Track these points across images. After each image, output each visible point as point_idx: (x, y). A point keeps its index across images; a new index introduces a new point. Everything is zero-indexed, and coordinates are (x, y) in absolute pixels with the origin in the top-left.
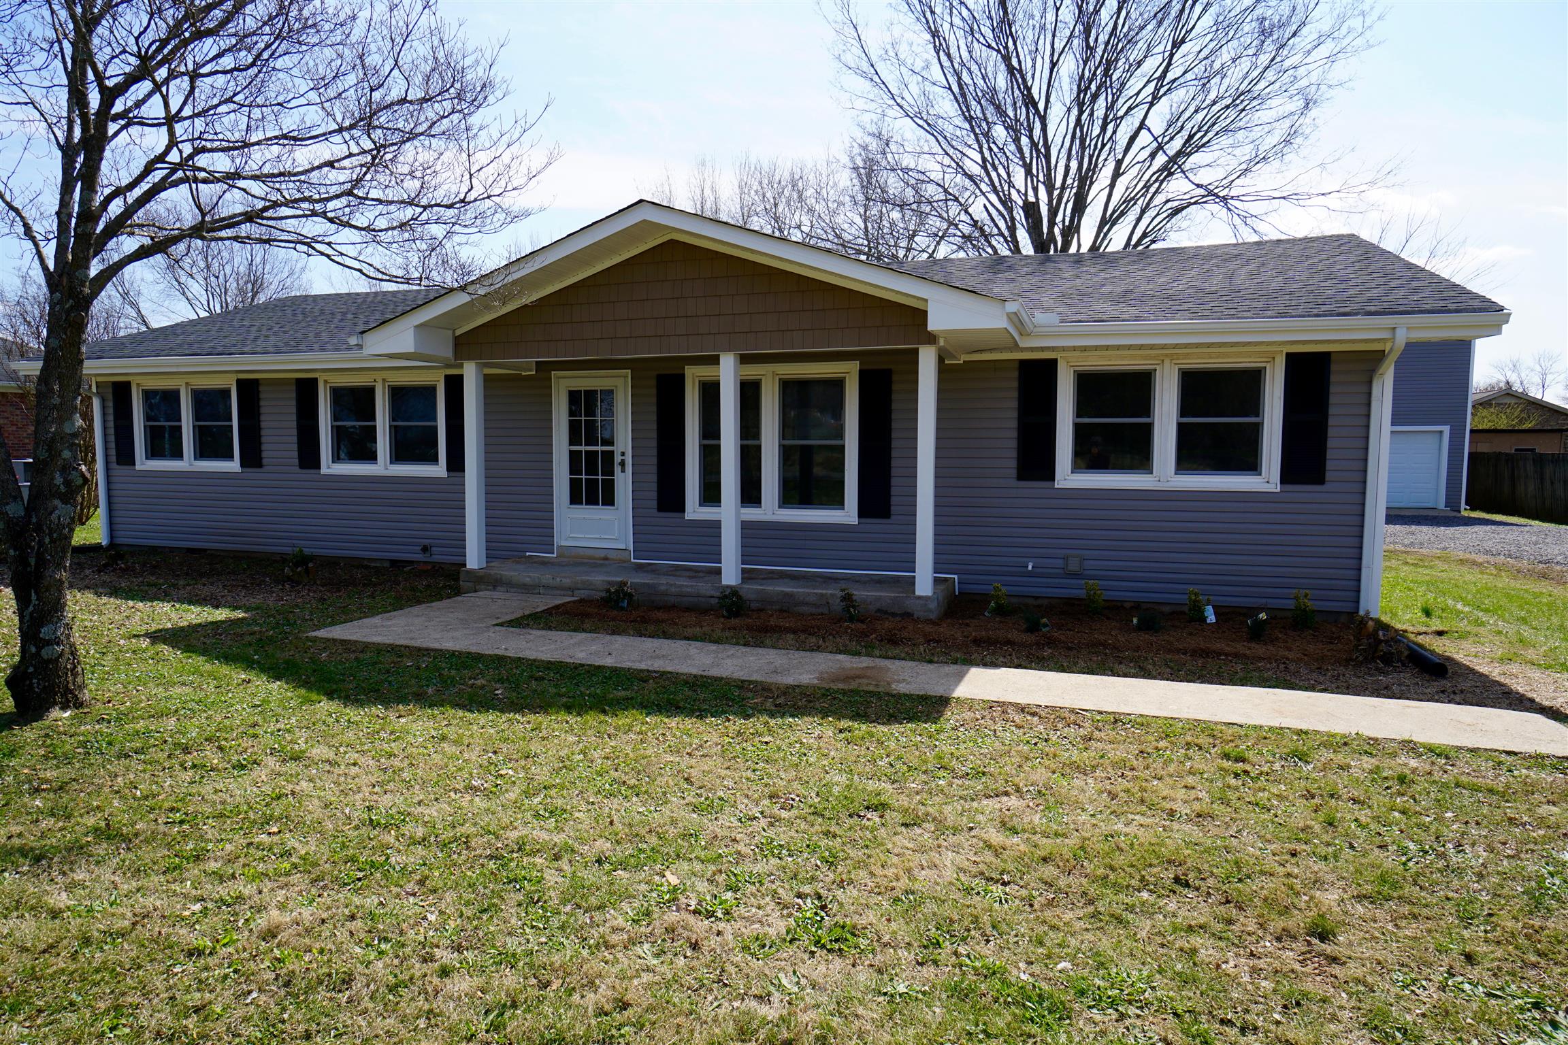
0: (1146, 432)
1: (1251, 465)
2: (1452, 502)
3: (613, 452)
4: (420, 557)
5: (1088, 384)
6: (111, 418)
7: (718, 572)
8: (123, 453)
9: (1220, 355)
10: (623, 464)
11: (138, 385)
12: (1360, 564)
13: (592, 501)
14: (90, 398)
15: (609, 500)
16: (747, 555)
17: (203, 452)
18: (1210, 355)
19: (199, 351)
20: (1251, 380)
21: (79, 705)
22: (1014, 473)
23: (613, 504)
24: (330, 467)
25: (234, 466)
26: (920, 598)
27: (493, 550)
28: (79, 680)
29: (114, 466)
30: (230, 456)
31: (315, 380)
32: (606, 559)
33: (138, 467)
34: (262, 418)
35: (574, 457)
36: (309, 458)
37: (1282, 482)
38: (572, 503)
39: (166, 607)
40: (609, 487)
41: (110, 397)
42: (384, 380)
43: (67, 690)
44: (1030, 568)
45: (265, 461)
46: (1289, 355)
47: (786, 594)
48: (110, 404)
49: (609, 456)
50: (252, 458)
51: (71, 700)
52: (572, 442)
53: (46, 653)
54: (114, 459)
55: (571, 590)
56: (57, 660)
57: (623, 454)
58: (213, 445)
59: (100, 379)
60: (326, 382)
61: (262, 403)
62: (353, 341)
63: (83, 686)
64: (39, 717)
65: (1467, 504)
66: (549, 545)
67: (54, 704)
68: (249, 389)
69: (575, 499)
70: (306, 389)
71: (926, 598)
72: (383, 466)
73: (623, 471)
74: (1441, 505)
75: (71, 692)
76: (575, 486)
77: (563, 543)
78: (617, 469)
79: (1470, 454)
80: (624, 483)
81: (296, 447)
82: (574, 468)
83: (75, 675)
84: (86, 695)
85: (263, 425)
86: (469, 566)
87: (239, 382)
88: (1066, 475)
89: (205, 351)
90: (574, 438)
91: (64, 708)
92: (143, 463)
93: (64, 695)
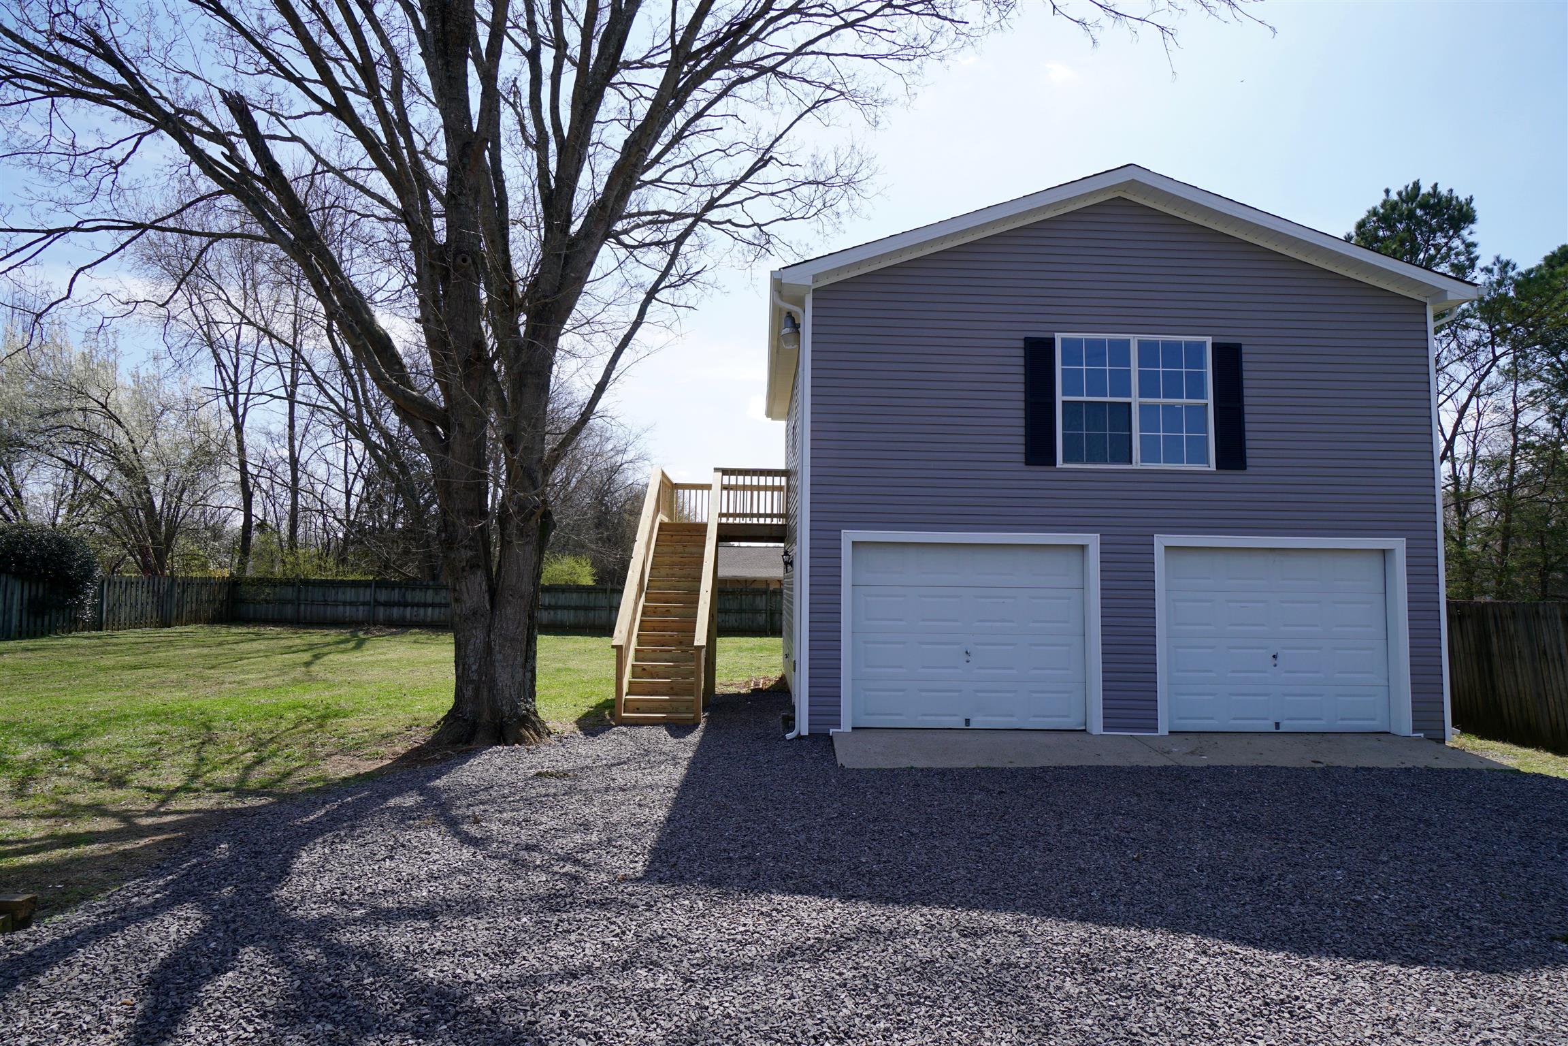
74: (1406, 726)
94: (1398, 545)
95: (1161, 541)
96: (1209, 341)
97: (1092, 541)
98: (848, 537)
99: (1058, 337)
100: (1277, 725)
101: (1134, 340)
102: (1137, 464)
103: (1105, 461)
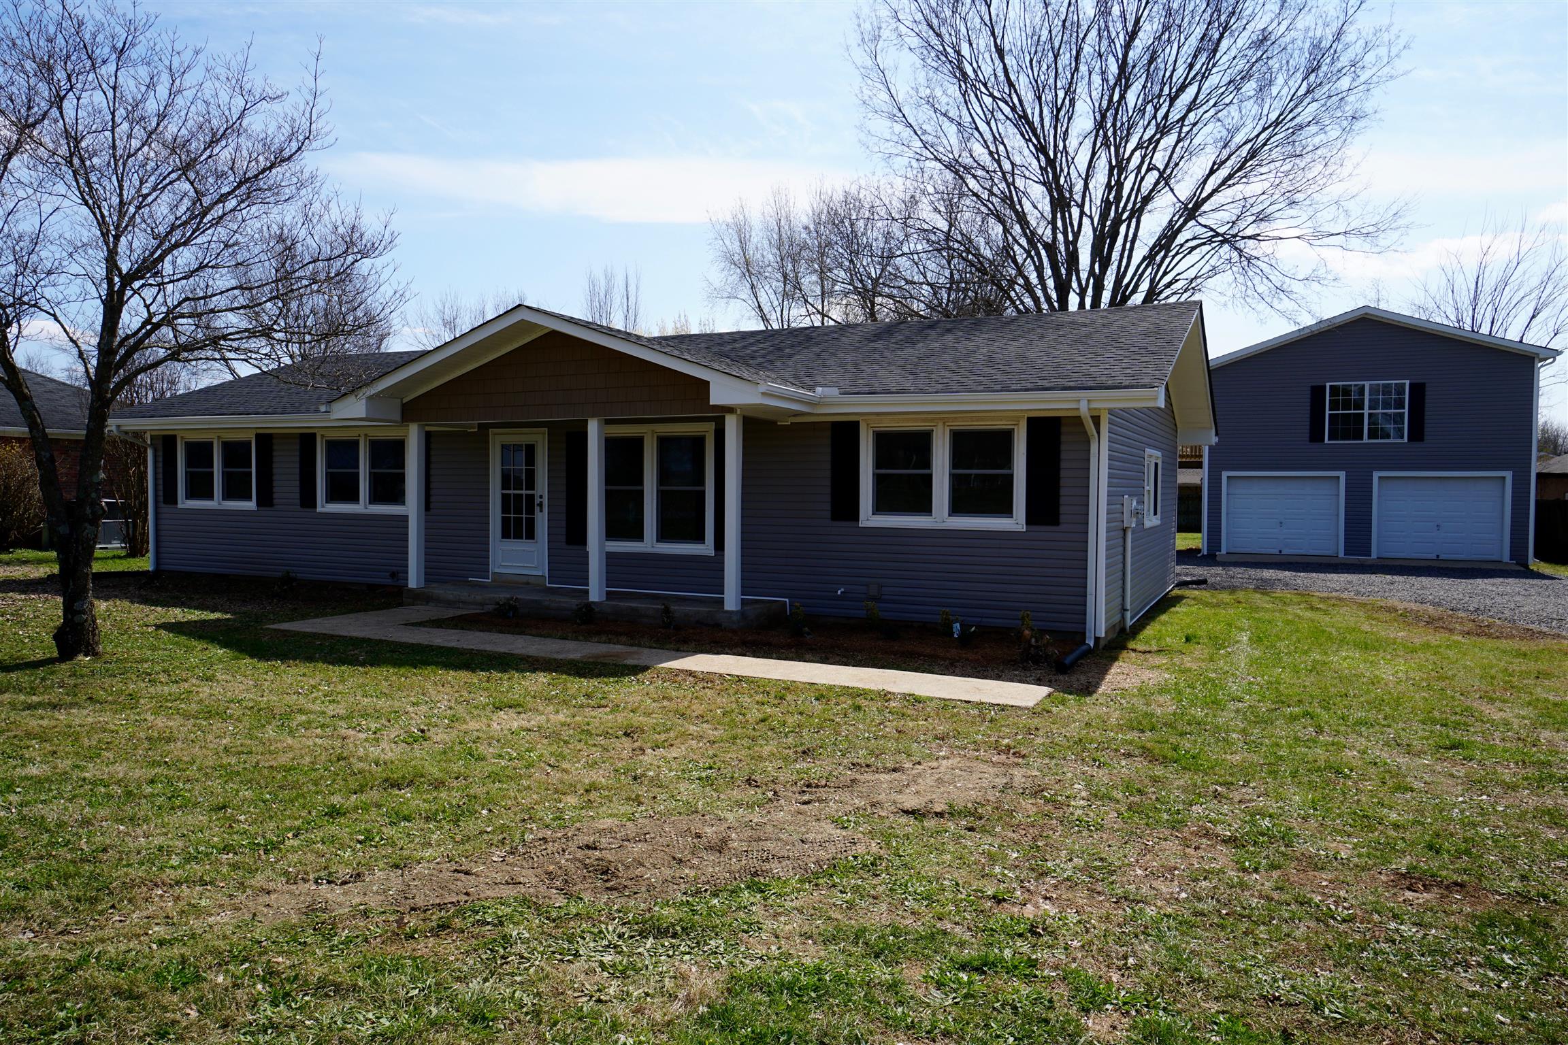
0: (927, 481)
1: (1005, 509)
2: (1518, 552)
3: (533, 495)
4: (389, 581)
5: (884, 441)
6: (160, 465)
7: (587, 592)
8: (168, 495)
9: (979, 419)
10: (541, 505)
11: (182, 438)
12: (1086, 592)
13: (518, 536)
14: (146, 449)
15: (531, 535)
16: (610, 578)
17: (228, 495)
18: (972, 419)
19: (226, 411)
20: (1004, 439)
21: (95, 654)
22: (828, 514)
23: (533, 538)
24: (325, 507)
25: (251, 505)
26: (727, 612)
27: (431, 573)
28: (96, 638)
29: (162, 505)
30: (249, 498)
31: (314, 435)
32: (528, 583)
33: (180, 506)
34: (274, 466)
35: (505, 499)
36: (308, 500)
37: (1027, 524)
38: (503, 537)
39: (177, 611)
40: (531, 523)
41: (160, 448)
42: (366, 435)
43: (88, 644)
44: (839, 592)
45: (275, 501)
46: (1029, 419)
47: (633, 609)
48: (160, 453)
49: (531, 498)
50: (265, 500)
51: (91, 650)
52: (503, 488)
53: (77, 619)
54: (161, 499)
55: (482, 604)
56: (83, 624)
57: (541, 497)
58: (235, 489)
59: (153, 433)
60: (323, 436)
61: (275, 453)
62: (323, 408)
63: (97, 643)
64: (71, 659)
65: (1536, 556)
66: (485, 572)
67: (80, 652)
68: (265, 440)
69: (506, 534)
70: (307, 441)
71: (731, 612)
72: (363, 507)
73: (541, 511)
74: (1506, 558)
75: (91, 645)
76: (505, 522)
77: (497, 570)
78: (537, 509)
79: (1537, 502)
80: (542, 521)
81: (298, 490)
82: (505, 508)
83: (94, 635)
84: (100, 648)
85: (275, 471)
86: (410, 586)
87: (258, 436)
88: (868, 517)
89: (232, 411)
90: (505, 484)
91: (86, 655)
92: (185, 503)
93: (87, 647)
94: (1508, 475)
95: (1376, 475)
96: (1407, 382)
97: (1342, 475)
98: (1225, 474)
99: (1328, 385)
100: (1438, 556)
101: (1367, 384)
102: (1366, 440)
103: (1349, 439)
